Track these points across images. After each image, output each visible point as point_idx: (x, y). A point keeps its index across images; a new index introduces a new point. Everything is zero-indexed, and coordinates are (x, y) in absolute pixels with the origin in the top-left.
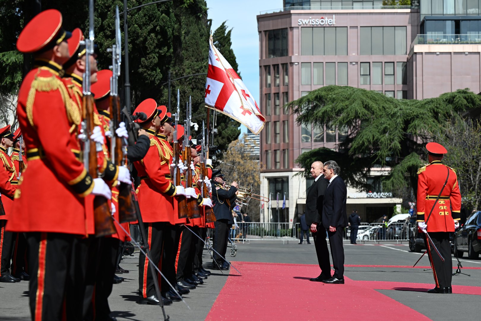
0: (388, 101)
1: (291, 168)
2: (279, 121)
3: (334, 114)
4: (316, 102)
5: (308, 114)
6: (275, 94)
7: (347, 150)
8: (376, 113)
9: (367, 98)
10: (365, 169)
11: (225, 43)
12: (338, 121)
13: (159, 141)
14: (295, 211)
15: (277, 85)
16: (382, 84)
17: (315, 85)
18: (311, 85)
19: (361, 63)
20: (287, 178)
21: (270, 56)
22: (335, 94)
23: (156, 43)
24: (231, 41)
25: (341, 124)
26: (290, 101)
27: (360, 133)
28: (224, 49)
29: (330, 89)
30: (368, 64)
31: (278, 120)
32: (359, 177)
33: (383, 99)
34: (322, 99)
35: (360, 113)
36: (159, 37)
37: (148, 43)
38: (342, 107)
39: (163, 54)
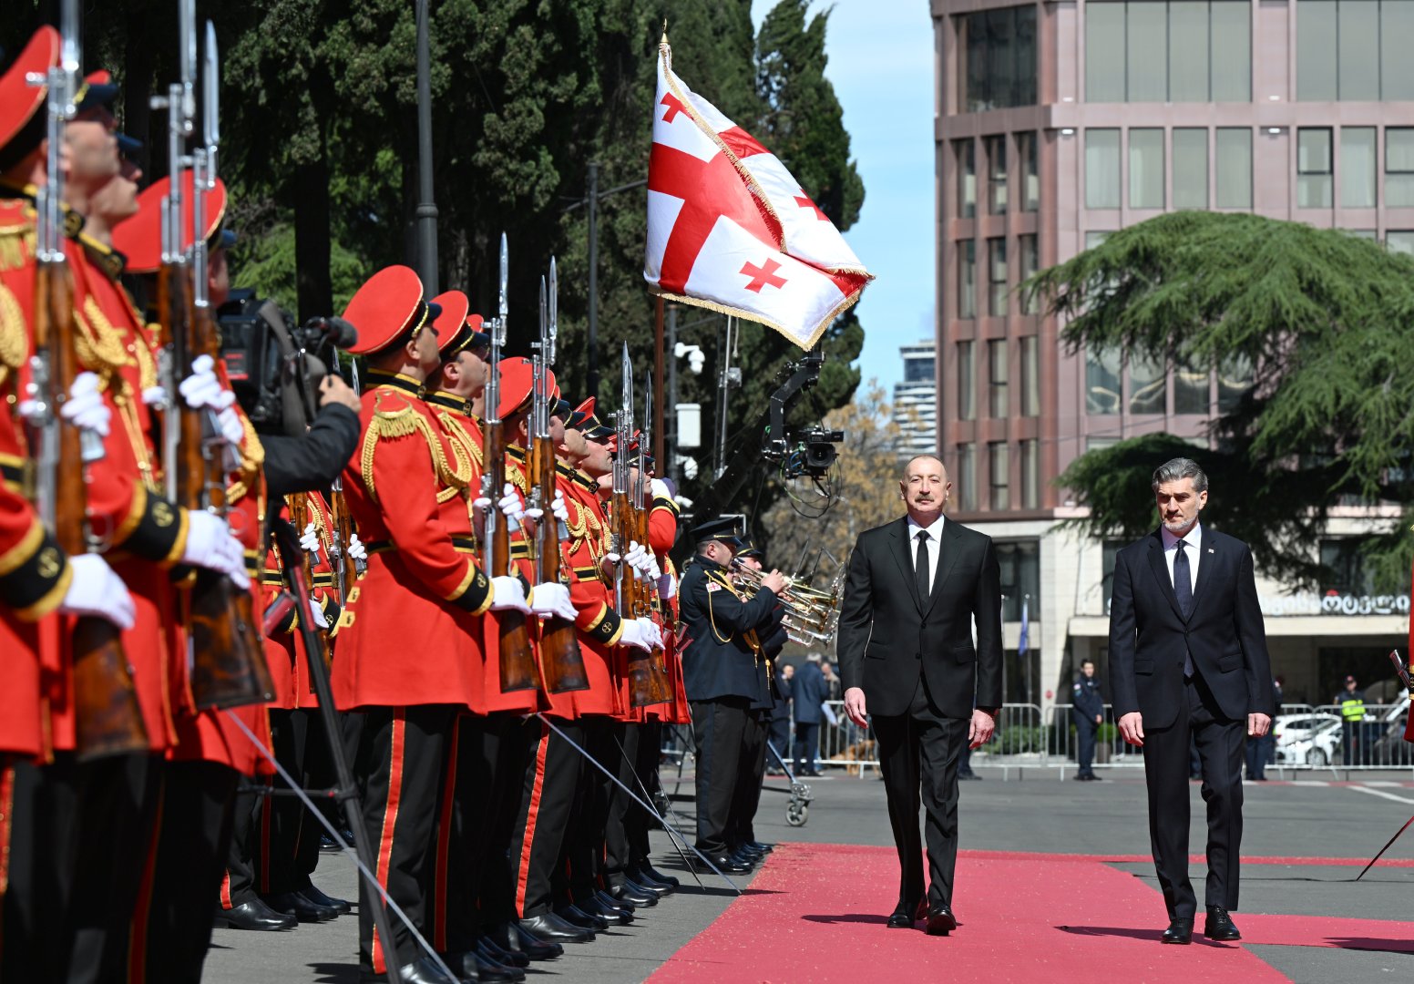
0: (1390, 266)
1: (1047, 507)
2: (1004, 339)
3: (1197, 312)
4: (1134, 271)
5: (1101, 314)
6: (990, 240)
7: (1243, 442)
8: (1347, 308)
9: (1317, 258)
10: (1311, 511)
11: (804, 59)
12: (1211, 339)
13: (433, 416)
14: (1064, 662)
15: (998, 208)
16: (1376, 205)
17: (1135, 208)
18: (1120, 209)
19: (1300, 128)
20: (1035, 542)
21: (976, 106)
22: (1198, 244)
23: (538, 61)
24: (827, 50)
25: (1221, 350)
26: (1046, 265)
27: (1289, 381)
28: (799, 81)
29: (1182, 224)
30: (1326, 134)
31: (1001, 335)
32: (1286, 539)
33: (1372, 258)
34: (1154, 260)
35: (1288, 313)
36: (549, 37)
37: (509, 60)
38: (1224, 288)
39: (562, 100)
